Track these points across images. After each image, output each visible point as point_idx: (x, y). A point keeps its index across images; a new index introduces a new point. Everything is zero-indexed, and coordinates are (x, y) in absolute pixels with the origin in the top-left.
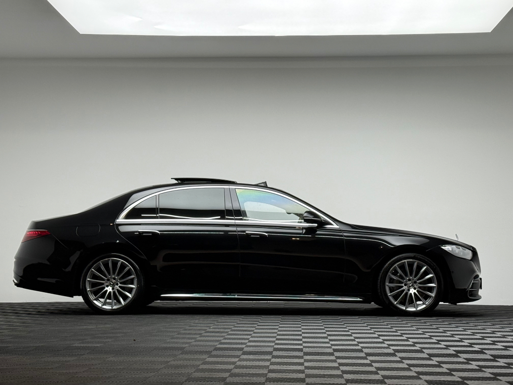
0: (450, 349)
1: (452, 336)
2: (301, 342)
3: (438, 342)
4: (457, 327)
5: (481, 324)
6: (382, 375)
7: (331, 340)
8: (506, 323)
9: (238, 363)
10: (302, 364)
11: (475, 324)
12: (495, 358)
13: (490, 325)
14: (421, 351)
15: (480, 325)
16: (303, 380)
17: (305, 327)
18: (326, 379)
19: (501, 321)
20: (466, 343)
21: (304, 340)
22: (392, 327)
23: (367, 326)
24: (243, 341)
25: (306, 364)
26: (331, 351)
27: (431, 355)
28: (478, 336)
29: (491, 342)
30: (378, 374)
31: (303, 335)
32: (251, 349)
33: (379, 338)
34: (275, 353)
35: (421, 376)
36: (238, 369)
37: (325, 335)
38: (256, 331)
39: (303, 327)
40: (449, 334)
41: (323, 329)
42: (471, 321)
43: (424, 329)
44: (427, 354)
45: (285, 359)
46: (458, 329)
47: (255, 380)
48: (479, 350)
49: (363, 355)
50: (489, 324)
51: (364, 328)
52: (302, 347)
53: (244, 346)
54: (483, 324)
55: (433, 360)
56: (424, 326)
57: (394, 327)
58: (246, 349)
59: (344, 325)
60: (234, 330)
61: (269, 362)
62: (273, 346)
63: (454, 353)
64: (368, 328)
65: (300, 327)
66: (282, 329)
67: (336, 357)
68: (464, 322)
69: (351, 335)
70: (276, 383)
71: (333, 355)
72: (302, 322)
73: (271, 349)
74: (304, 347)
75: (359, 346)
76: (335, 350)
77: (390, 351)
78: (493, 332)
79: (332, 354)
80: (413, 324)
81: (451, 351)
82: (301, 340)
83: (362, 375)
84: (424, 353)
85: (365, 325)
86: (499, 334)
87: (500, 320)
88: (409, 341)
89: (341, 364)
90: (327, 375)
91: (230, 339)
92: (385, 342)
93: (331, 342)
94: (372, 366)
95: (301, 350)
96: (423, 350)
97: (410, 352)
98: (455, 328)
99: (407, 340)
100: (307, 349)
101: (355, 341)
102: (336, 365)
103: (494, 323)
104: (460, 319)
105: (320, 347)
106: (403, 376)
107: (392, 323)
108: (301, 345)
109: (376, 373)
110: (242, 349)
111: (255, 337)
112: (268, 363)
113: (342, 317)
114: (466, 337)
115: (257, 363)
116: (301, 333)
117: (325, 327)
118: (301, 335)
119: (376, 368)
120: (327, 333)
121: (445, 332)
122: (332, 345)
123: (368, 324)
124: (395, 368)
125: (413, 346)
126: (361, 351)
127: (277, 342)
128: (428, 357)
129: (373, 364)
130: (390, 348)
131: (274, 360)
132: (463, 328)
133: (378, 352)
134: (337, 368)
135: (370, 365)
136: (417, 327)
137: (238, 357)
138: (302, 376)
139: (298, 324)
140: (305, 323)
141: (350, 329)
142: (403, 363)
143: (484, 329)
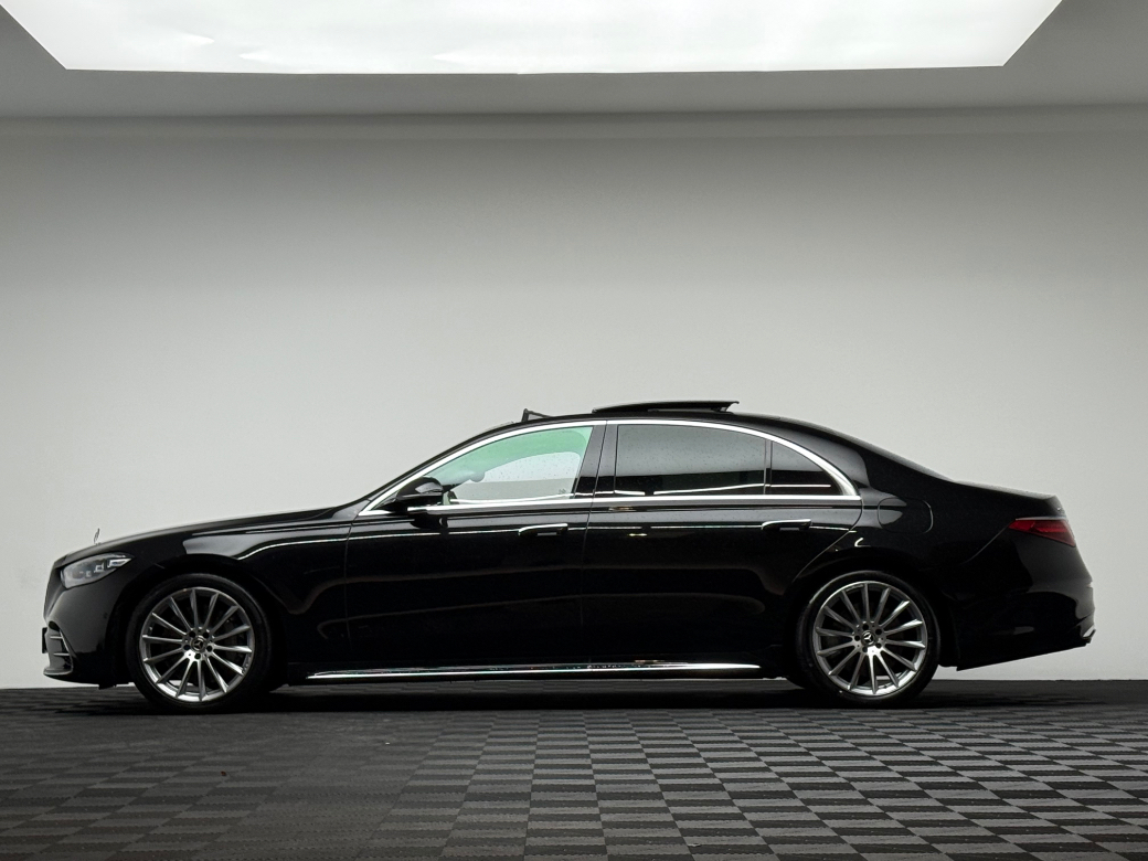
0: (908, 781)
1: (918, 752)
2: (590, 772)
3: (886, 766)
4: (930, 732)
5: (982, 724)
6: (763, 837)
7: (654, 766)
8: (1038, 720)
9: (462, 818)
10: (596, 818)
11: (969, 724)
12: (1003, 796)
13: (1002, 727)
14: (847, 786)
15: (980, 727)
16: (601, 850)
17: (595, 739)
18: (648, 846)
19: (1028, 717)
20: (945, 766)
21: (595, 766)
22: (788, 734)
23: (732, 735)
24: (464, 772)
25: (605, 817)
26: (655, 789)
27: (868, 794)
28: (973, 752)
29: (999, 764)
30: (756, 834)
31: (593, 756)
32: (484, 789)
33: (760, 760)
34: (536, 796)
35: (844, 837)
36: (463, 831)
37: (642, 756)
38: (487, 748)
39: (590, 739)
40: (910, 747)
41: (637, 743)
42: (962, 719)
43: (856, 737)
44: (860, 791)
45: (560, 809)
46: (931, 737)
47: (501, 850)
48: (972, 781)
49: (723, 796)
50: (999, 724)
51: (726, 738)
52: (592, 782)
53: (467, 782)
54: (986, 724)
55: (871, 804)
56: (858, 730)
57: (792, 734)
58: (472, 789)
59: (681, 732)
60: (441, 748)
61: (527, 816)
62: (530, 781)
63: (918, 788)
64: (736, 738)
65: (584, 739)
66: (545, 743)
67: (667, 801)
68: (947, 720)
69: (698, 755)
70: (546, 856)
71: (661, 798)
72: (587, 726)
73: (526, 789)
74: (598, 782)
75: (715, 777)
76: (666, 788)
77: (783, 787)
78: (1007, 743)
79: (658, 796)
80: (834, 728)
81: (911, 784)
82: (589, 767)
83: (724, 837)
84: (854, 789)
85: (729, 731)
86: (1017, 747)
87: (1026, 714)
88: (824, 765)
89: (677, 817)
90: (650, 838)
91: (433, 767)
92: (772, 768)
93: (656, 771)
94: (744, 819)
95: (591, 789)
96: (852, 783)
97: (823, 789)
98: (925, 733)
99: (819, 764)
100: (605, 786)
101: (707, 767)
102: (668, 818)
103: (1013, 721)
104: (938, 714)
105: (631, 782)
106: (807, 837)
107: (789, 725)
108: (590, 777)
109: (753, 833)
110: (463, 789)
111: (486, 762)
112: (523, 818)
113: (677, 715)
114: (946, 753)
115: (501, 818)
116: (587, 752)
117: (641, 738)
118: (588, 756)
119: (751, 822)
120: (646, 750)
121: (902, 743)
122: (658, 776)
123: (734, 728)
124: (791, 821)
125: (833, 775)
126: (719, 788)
127: (537, 771)
128: (862, 797)
129: (746, 815)
130: (782, 781)
131: (535, 810)
132: (942, 733)
133: (756, 790)
134: (672, 825)
135: (740, 817)
136: (841, 733)
137: (457, 805)
138: (598, 841)
139: (578, 732)
140: (594, 729)
141: (694, 742)
142: (809, 811)
143: (987, 736)
